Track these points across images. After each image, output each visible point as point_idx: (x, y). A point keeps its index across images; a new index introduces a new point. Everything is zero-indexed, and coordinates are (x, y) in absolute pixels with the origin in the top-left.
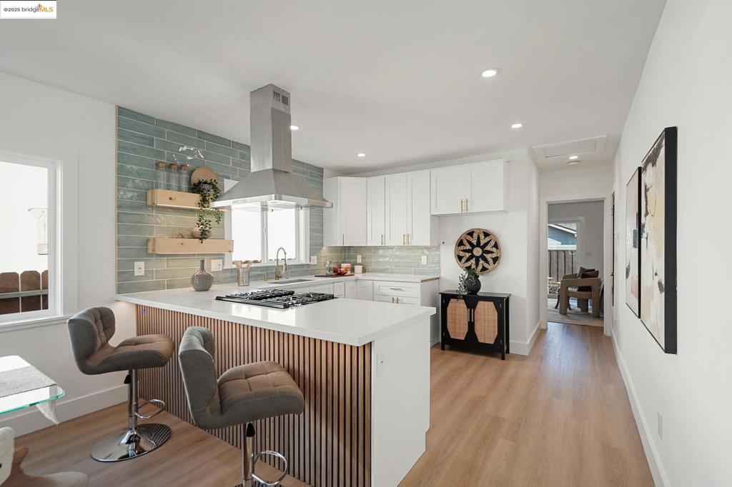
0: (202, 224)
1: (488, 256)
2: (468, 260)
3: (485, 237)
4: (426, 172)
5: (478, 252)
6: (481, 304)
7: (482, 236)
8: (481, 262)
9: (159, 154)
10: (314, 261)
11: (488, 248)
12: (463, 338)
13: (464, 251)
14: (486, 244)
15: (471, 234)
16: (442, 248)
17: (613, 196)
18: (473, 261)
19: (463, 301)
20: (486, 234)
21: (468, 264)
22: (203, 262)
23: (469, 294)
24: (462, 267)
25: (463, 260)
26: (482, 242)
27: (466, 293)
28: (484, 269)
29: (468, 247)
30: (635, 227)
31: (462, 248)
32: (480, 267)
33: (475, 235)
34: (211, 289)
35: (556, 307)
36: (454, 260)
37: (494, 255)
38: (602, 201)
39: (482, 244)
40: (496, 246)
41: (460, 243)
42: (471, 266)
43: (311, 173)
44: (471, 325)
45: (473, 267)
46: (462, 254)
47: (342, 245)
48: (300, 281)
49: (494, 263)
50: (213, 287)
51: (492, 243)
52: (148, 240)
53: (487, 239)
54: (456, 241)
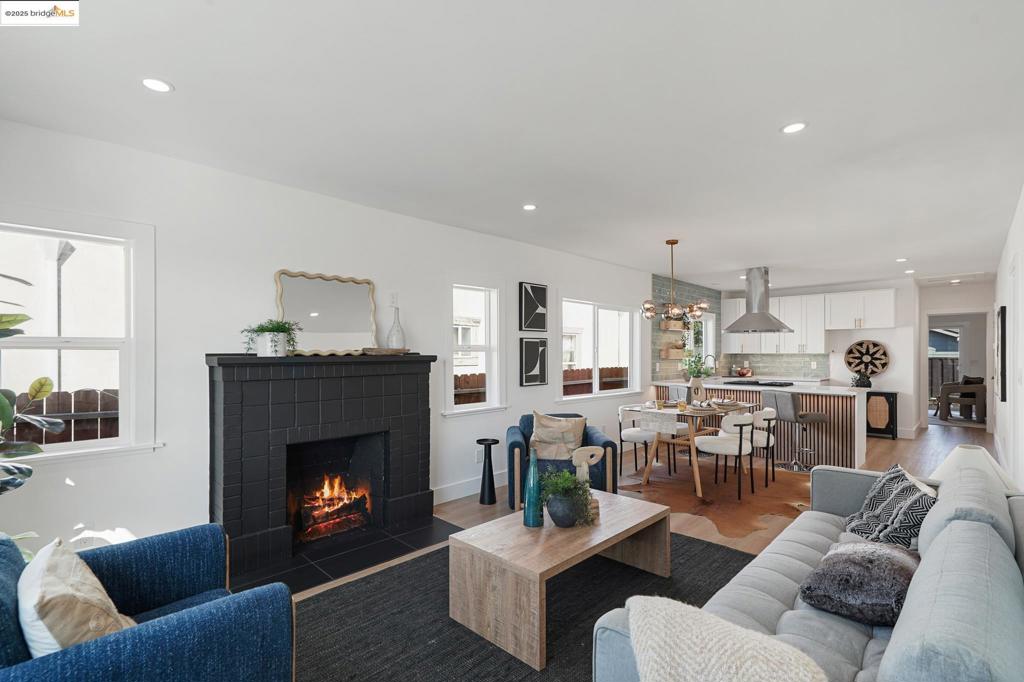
1: (877, 362)
2: (858, 365)
3: (874, 347)
4: (822, 296)
5: (867, 359)
7: (871, 346)
8: (870, 367)
11: (877, 356)
13: (853, 358)
14: (875, 353)
15: (860, 344)
16: (832, 356)
18: (863, 366)
20: (875, 345)
21: (858, 368)
24: (853, 371)
25: (853, 365)
26: (872, 351)
28: (873, 372)
29: (858, 355)
31: (852, 355)
32: (869, 371)
33: (865, 346)
35: (935, 415)
36: (844, 365)
37: (883, 362)
38: (986, 312)
39: (871, 353)
40: (885, 354)
41: (850, 352)
42: (861, 370)
45: (863, 370)
46: (851, 360)
49: (883, 368)
51: (881, 352)
52: (661, 350)
53: (876, 349)
54: (846, 348)
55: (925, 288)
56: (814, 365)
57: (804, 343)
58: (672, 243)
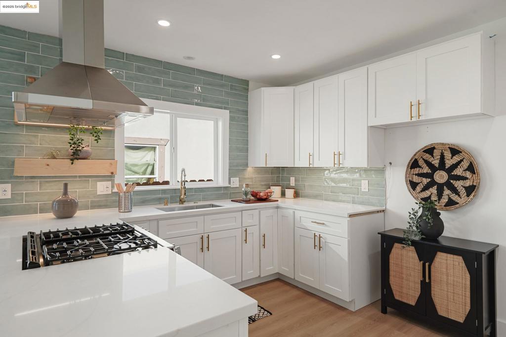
0: (74, 143)
1: (458, 184)
2: (426, 188)
3: (453, 155)
4: (364, 69)
5: (441, 177)
6: (441, 258)
7: (448, 154)
8: (447, 192)
9: (31, 69)
10: (235, 183)
11: (458, 172)
12: (413, 304)
13: (419, 175)
14: (455, 166)
15: (430, 150)
18: (434, 190)
19: (413, 247)
20: (455, 151)
21: (426, 194)
22: (66, 185)
23: (422, 239)
24: (416, 198)
25: (418, 189)
26: (449, 163)
27: (417, 238)
28: (451, 203)
29: (426, 170)
31: (417, 170)
32: (445, 200)
33: (437, 153)
34: (75, 215)
36: (404, 188)
37: (468, 183)
39: (447, 166)
40: (471, 168)
41: (414, 164)
42: (430, 197)
43: (231, 85)
44: (426, 287)
45: (434, 198)
46: (416, 179)
47: (265, 166)
48: (213, 206)
49: (468, 195)
50: (78, 213)
51: (465, 164)
52: (15, 161)
53: (456, 159)
54: (407, 159)
56: (364, 186)
57: (340, 150)
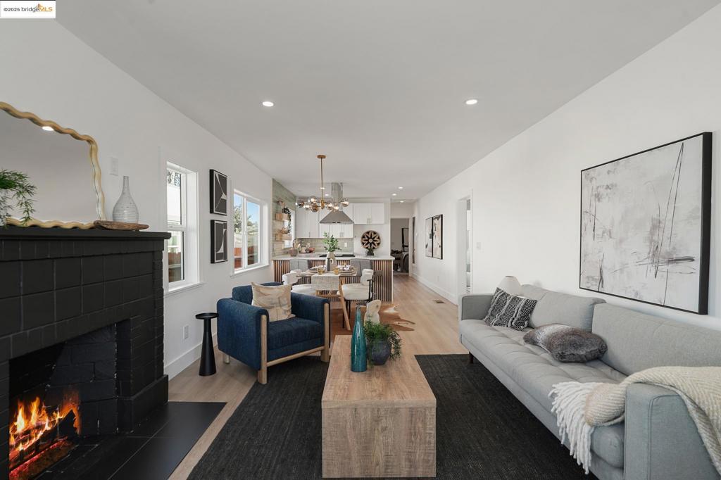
1: (375, 243)
2: (367, 244)
4: (352, 204)
5: (371, 241)
7: (373, 234)
8: (373, 245)
11: (375, 239)
14: (375, 237)
15: (368, 233)
16: (355, 239)
17: (414, 218)
18: (369, 245)
20: (375, 233)
21: (367, 246)
24: (365, 248)
25: (365, 245)
26: (373, 237)
28: (374, 248)
29: (367, 239)
30: (431, 233)
31: (364, 239)
32: (372, 247)
33: (370, 234)
36: (361, 244)
37: (378, 242)
38: (408, 219)
40: (379, 238)
41: (363, 237)
45: (370, 247)
46: (364, 242)
49: (378, 246)
51: (377, 237)
52: (276, 234)
53: (375, 235)
54: (361, 236)
55: (395, 205)
56: (346, 245)
57: (343, 231)
58: (321, 157)
